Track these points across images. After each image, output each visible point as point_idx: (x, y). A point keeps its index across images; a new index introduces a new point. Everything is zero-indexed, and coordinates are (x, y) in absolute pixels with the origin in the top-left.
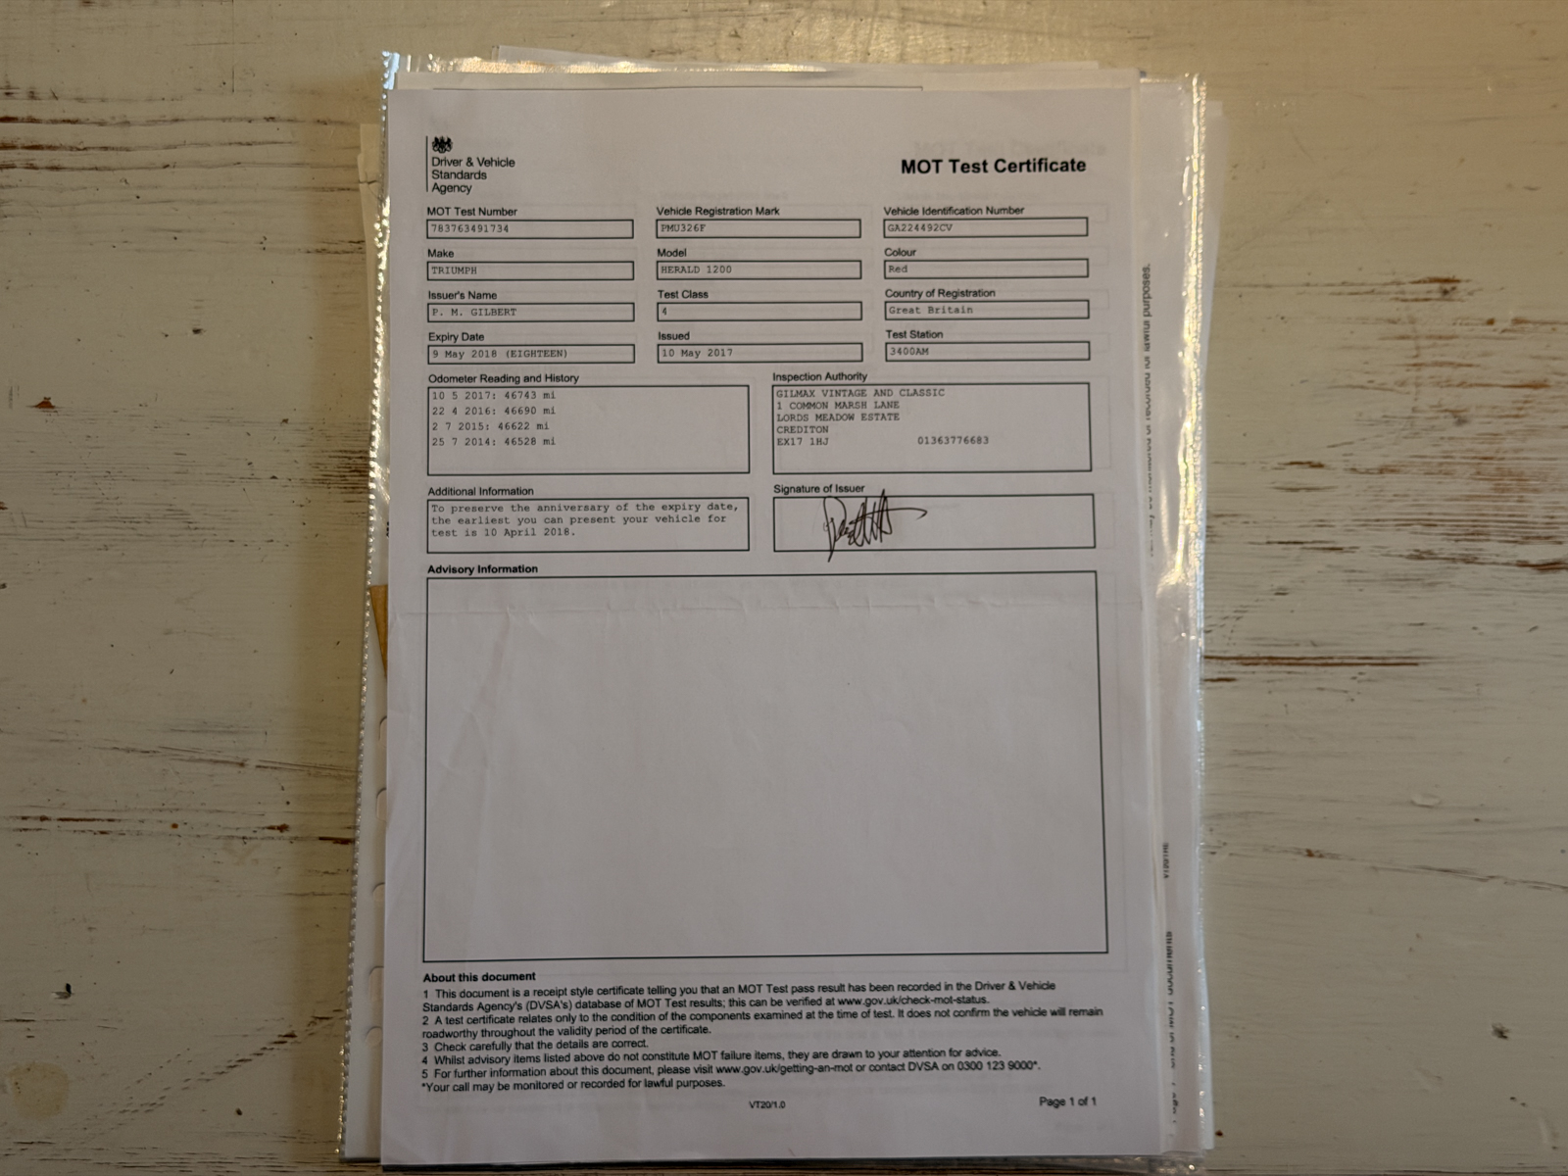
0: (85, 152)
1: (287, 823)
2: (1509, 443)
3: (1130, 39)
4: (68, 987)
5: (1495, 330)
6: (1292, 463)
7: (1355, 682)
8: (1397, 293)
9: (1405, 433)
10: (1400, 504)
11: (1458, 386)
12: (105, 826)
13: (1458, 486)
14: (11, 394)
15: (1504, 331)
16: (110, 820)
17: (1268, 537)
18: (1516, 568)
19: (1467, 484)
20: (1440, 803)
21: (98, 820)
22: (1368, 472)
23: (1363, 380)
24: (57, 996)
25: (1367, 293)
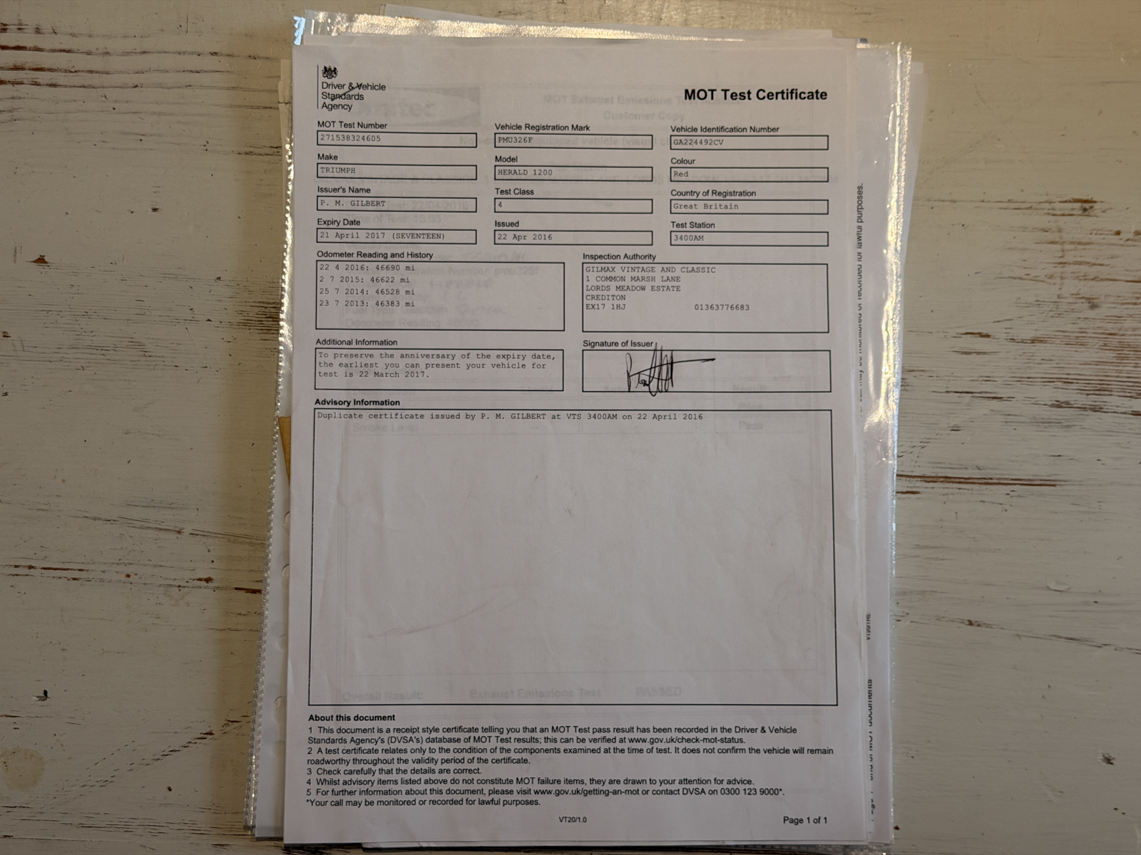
0: (75, 74)
1: (212, 577)
2: (1128, 324)
3: (856, 14)
4: (45, 692)
5: (1121, 239)
6: (967, 333)
7: (1009, 496)
8: (1049, 210)
9: (1051, 314)
10: (1048, 366)
11: (1093, 279)
12: (76, 574)
13: (1091, 354)
14: (16, 252)
15: (1128, 240)
16: (80, 570)
17: (947, 388)
18: (1131, 416)
19: (1097, 353)
20: (1069, 589)
21: (71, 569)
22: (1023, 341)
23: (1021, 273)
24: (37, 699)
25: (1027, 208)
